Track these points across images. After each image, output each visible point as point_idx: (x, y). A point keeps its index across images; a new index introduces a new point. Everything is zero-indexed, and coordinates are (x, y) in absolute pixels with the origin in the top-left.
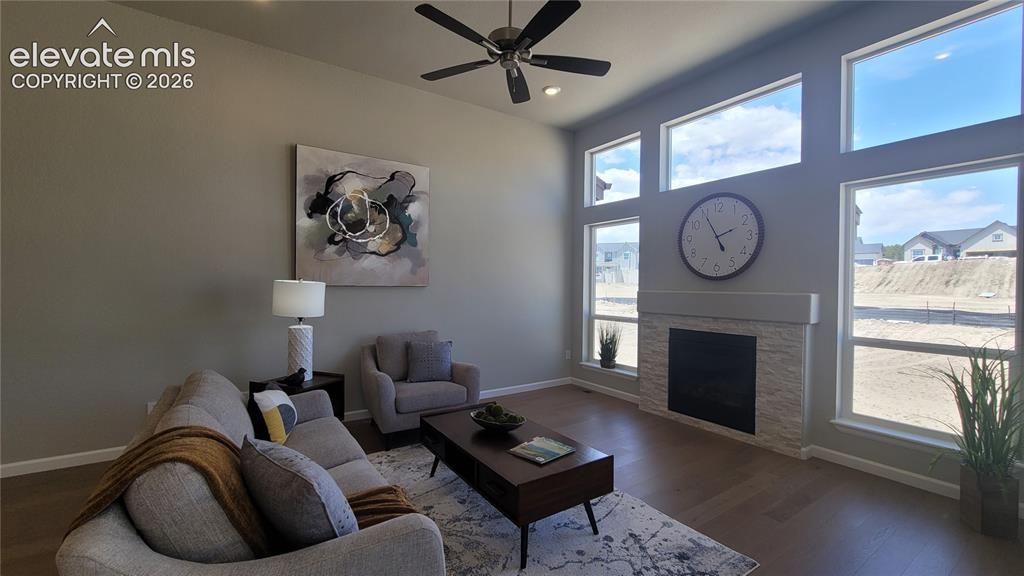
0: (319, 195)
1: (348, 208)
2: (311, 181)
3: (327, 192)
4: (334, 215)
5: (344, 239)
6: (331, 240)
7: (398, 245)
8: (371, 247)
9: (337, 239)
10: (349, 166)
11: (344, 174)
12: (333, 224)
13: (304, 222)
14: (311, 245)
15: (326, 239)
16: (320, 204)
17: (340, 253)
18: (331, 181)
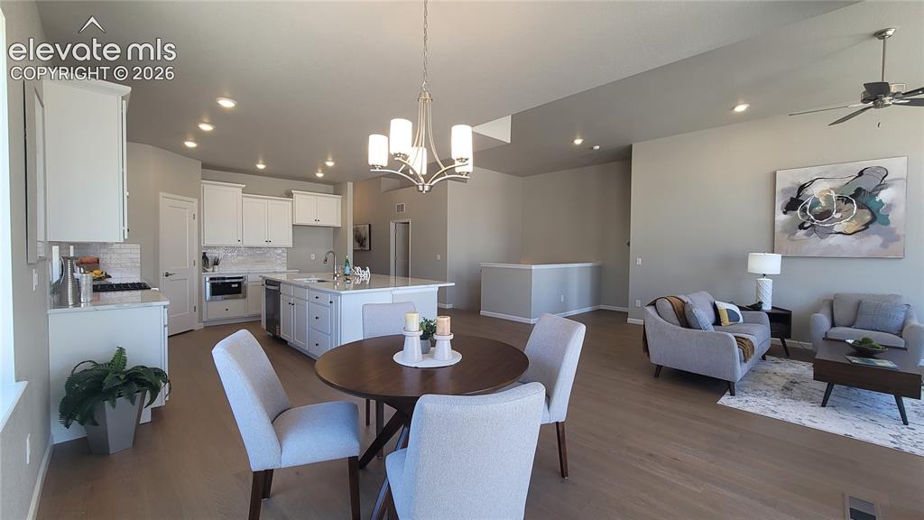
0: (792, 198)
1: (816, 203)
2: (785, 191)
3: (798, 196)
4: (804, 210)
5: (812, 225)
6: (801, 227)
7: (867, 226)
8: (837, 228)
9: (806, 226)
10: (817, 175)
11: (813, 181)
12: (803, 216)
13: (781, 217)
14: (785, 231)
15: (797, 226)
16: (792, 205)
17: (808, 235)
18: (802, 188)
